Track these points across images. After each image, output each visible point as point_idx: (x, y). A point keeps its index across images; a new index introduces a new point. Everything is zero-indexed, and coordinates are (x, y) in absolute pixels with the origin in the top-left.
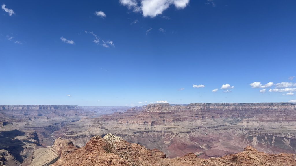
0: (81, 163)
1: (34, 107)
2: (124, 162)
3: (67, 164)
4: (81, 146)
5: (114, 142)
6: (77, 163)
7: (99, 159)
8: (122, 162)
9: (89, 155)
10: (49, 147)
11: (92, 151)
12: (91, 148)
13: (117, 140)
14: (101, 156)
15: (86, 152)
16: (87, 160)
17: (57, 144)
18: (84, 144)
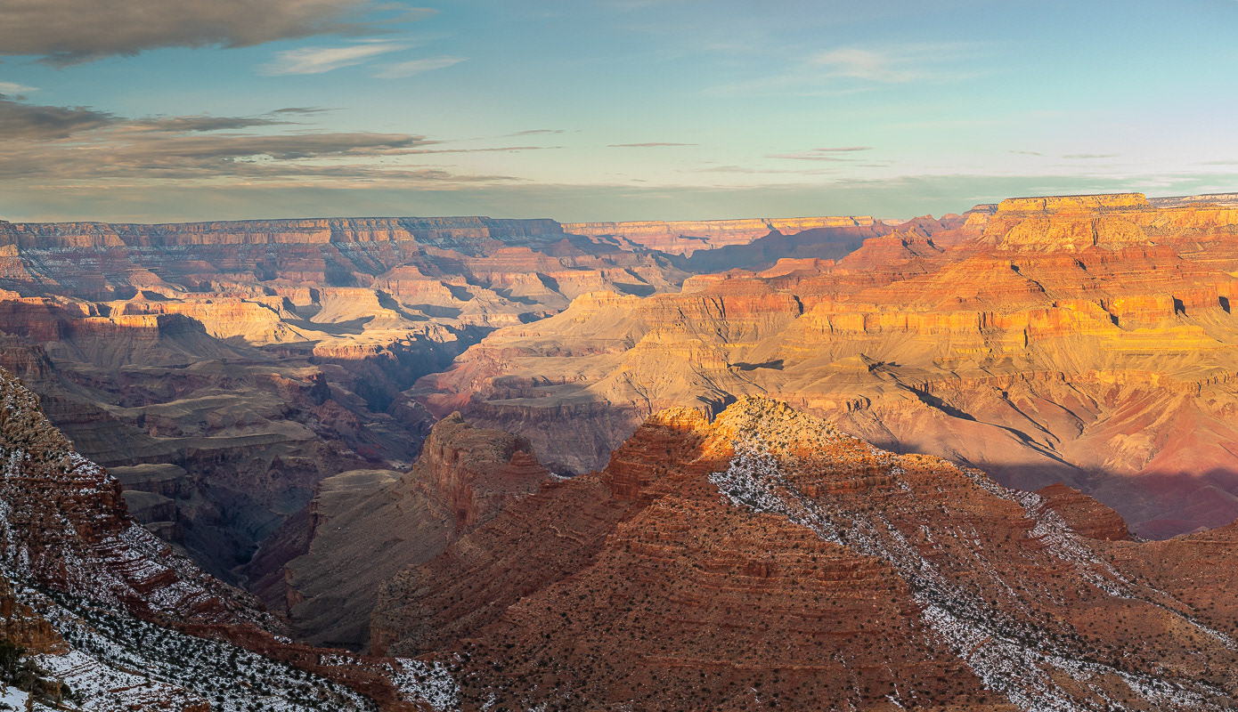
0: (589, 565)
1: (302, 230)
2: (855, 567)
3: (507, 570)
4: (580, 470)
5: (783, 446)
6: (560, 567)
7: (695, 546)
8: (844, 568)
9: (632, 525)
10: (397, 465)
11: (648, 499)
12: (646, 484)
13: (803, 433)
14: (705, 531)
15: (612, 505)
16: (620, 553)
17: (442, 453)
18: (600, 453)
